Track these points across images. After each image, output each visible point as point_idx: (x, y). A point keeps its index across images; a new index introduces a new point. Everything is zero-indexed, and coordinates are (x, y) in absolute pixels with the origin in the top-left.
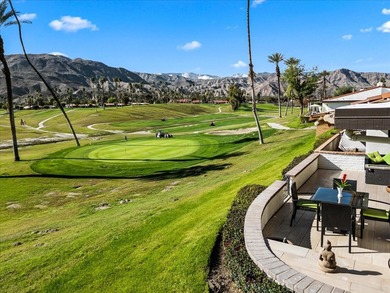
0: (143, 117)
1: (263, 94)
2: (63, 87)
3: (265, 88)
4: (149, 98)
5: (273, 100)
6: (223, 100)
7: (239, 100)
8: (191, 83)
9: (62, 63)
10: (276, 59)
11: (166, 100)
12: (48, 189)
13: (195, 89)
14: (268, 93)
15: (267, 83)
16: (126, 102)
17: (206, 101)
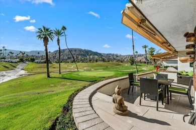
0: (101, 66)
1: (142, 61)
2: (80, 57)
3: (143, 59)
4: (104, 60)
5: (145, 62)
6: (127, 62)
7: (133, 62)
8: (117, 56)
9: (80, 50)
10: (145, 47)
11: (109, 61)
12: (63, 82)
13: (118, 58)
14: (144, 60)
15: (143, 57)
16: (97, 61)
17: (122, 62)
